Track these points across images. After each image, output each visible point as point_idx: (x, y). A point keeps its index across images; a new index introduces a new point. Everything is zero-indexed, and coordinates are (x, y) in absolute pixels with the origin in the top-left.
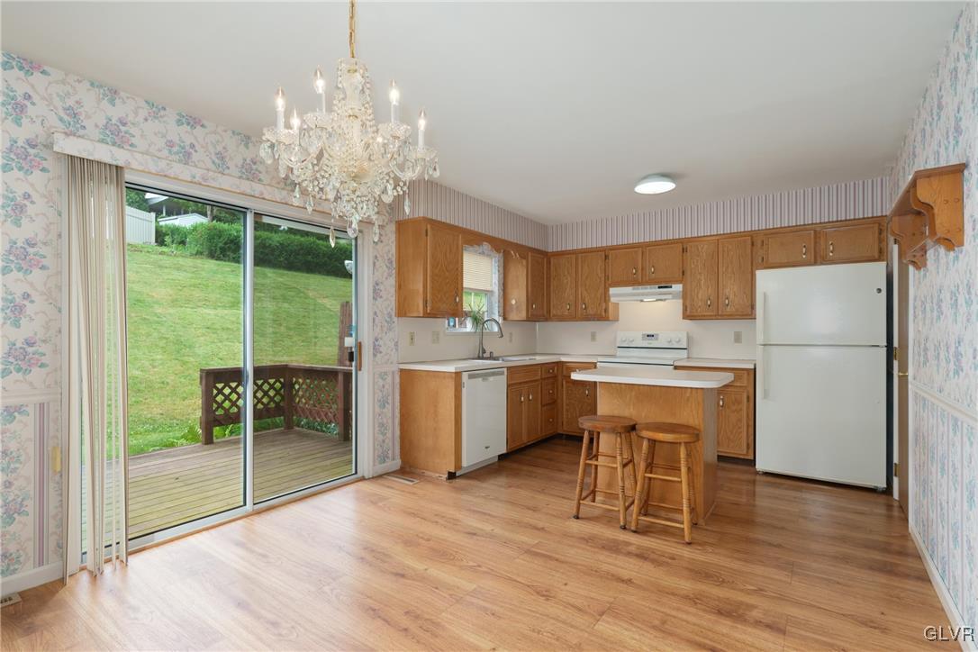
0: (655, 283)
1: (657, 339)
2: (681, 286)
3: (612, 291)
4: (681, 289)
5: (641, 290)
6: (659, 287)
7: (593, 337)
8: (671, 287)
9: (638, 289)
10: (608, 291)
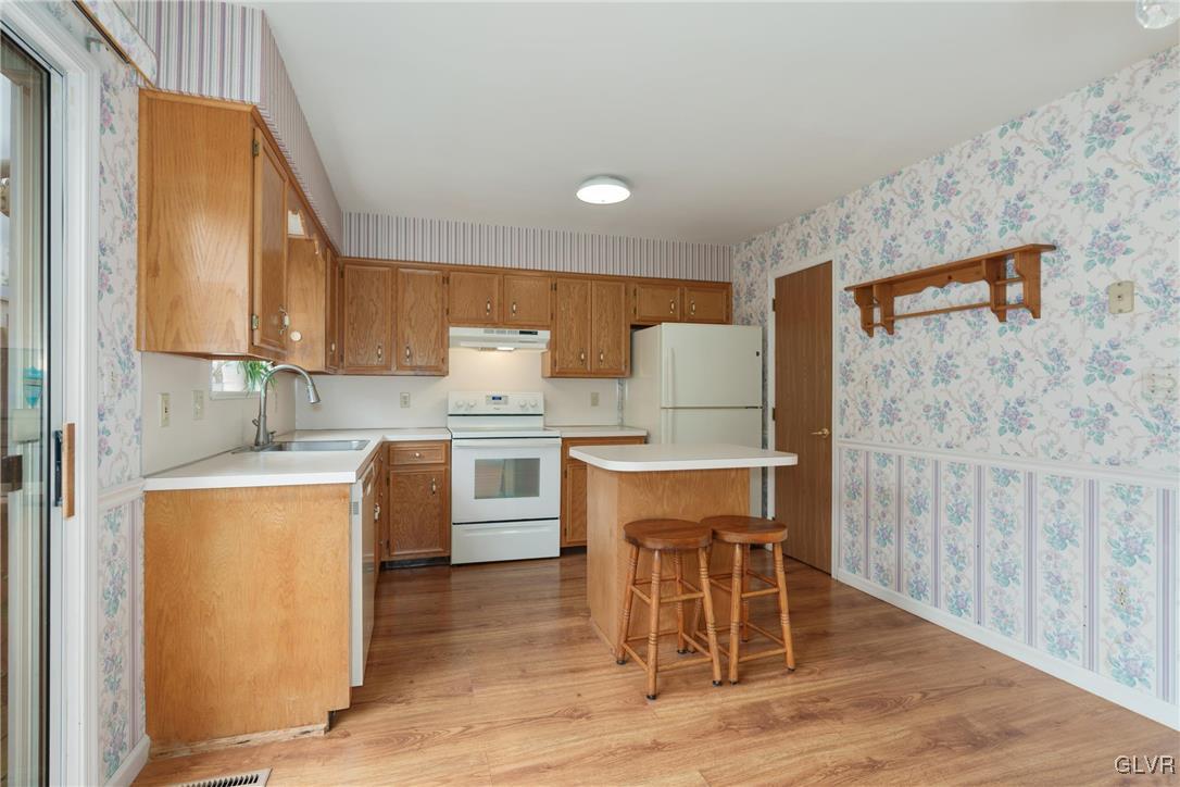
0: (516, 326)
1: (506, 403)
2: (548, 332)
3: (454, 331)
4: (549, 337)
5: (495, 334)
6: (521, 333)
7: (405, 401)
8: (536, 333)
9: (492, 332)
10: (448, 331)
